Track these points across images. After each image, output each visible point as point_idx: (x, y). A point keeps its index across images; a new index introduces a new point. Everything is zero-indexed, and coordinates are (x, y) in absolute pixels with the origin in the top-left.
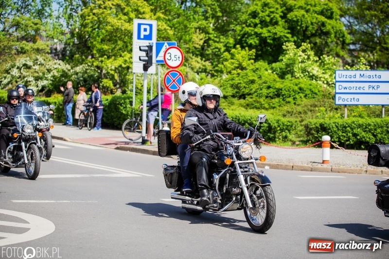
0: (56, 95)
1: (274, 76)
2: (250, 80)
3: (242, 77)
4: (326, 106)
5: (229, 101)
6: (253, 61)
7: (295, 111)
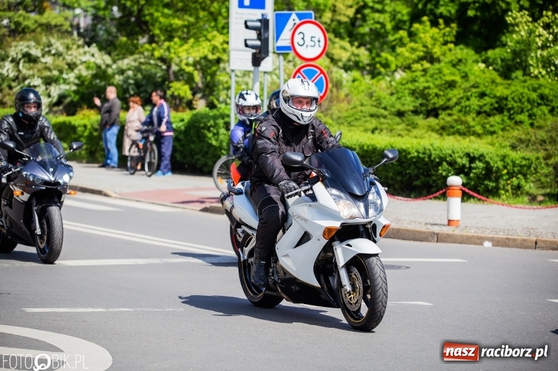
0: (86, 112)
1: (491, 74)
2: (447, 82)
3: (432, 76)
5: (408, 120)
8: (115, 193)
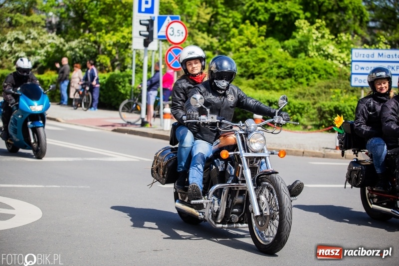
0: (50, 72)
1: (286, 55)
2: (260, 59)
3: (251, 55)
4: (341, 87)
6: (263, 38)
7: (307, 93)
8: (63, 120)
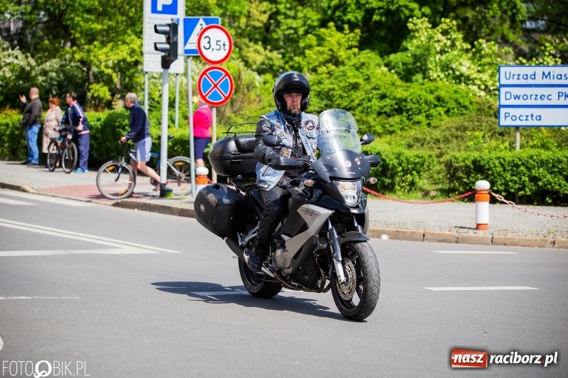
0: (8, 111)
1: (393, 77)
2: (350, 84)
3: (336, 78)
4: (483, 128)
6: (356, 50)
7: (428, 138)
8: (33, 188)
